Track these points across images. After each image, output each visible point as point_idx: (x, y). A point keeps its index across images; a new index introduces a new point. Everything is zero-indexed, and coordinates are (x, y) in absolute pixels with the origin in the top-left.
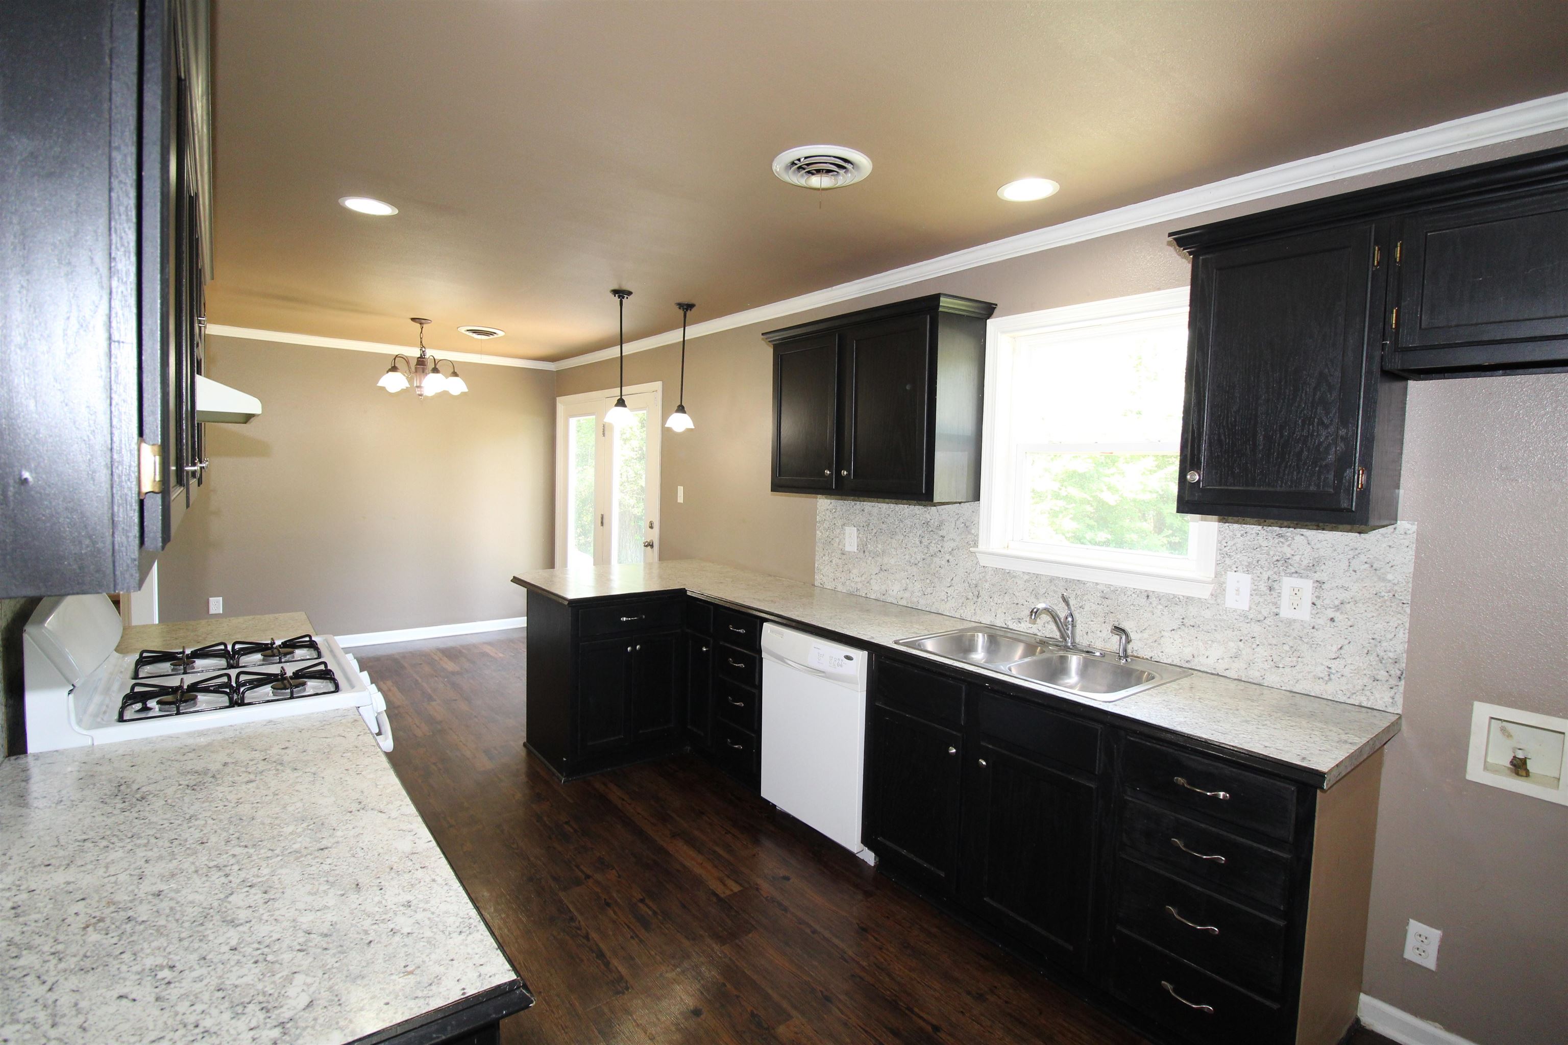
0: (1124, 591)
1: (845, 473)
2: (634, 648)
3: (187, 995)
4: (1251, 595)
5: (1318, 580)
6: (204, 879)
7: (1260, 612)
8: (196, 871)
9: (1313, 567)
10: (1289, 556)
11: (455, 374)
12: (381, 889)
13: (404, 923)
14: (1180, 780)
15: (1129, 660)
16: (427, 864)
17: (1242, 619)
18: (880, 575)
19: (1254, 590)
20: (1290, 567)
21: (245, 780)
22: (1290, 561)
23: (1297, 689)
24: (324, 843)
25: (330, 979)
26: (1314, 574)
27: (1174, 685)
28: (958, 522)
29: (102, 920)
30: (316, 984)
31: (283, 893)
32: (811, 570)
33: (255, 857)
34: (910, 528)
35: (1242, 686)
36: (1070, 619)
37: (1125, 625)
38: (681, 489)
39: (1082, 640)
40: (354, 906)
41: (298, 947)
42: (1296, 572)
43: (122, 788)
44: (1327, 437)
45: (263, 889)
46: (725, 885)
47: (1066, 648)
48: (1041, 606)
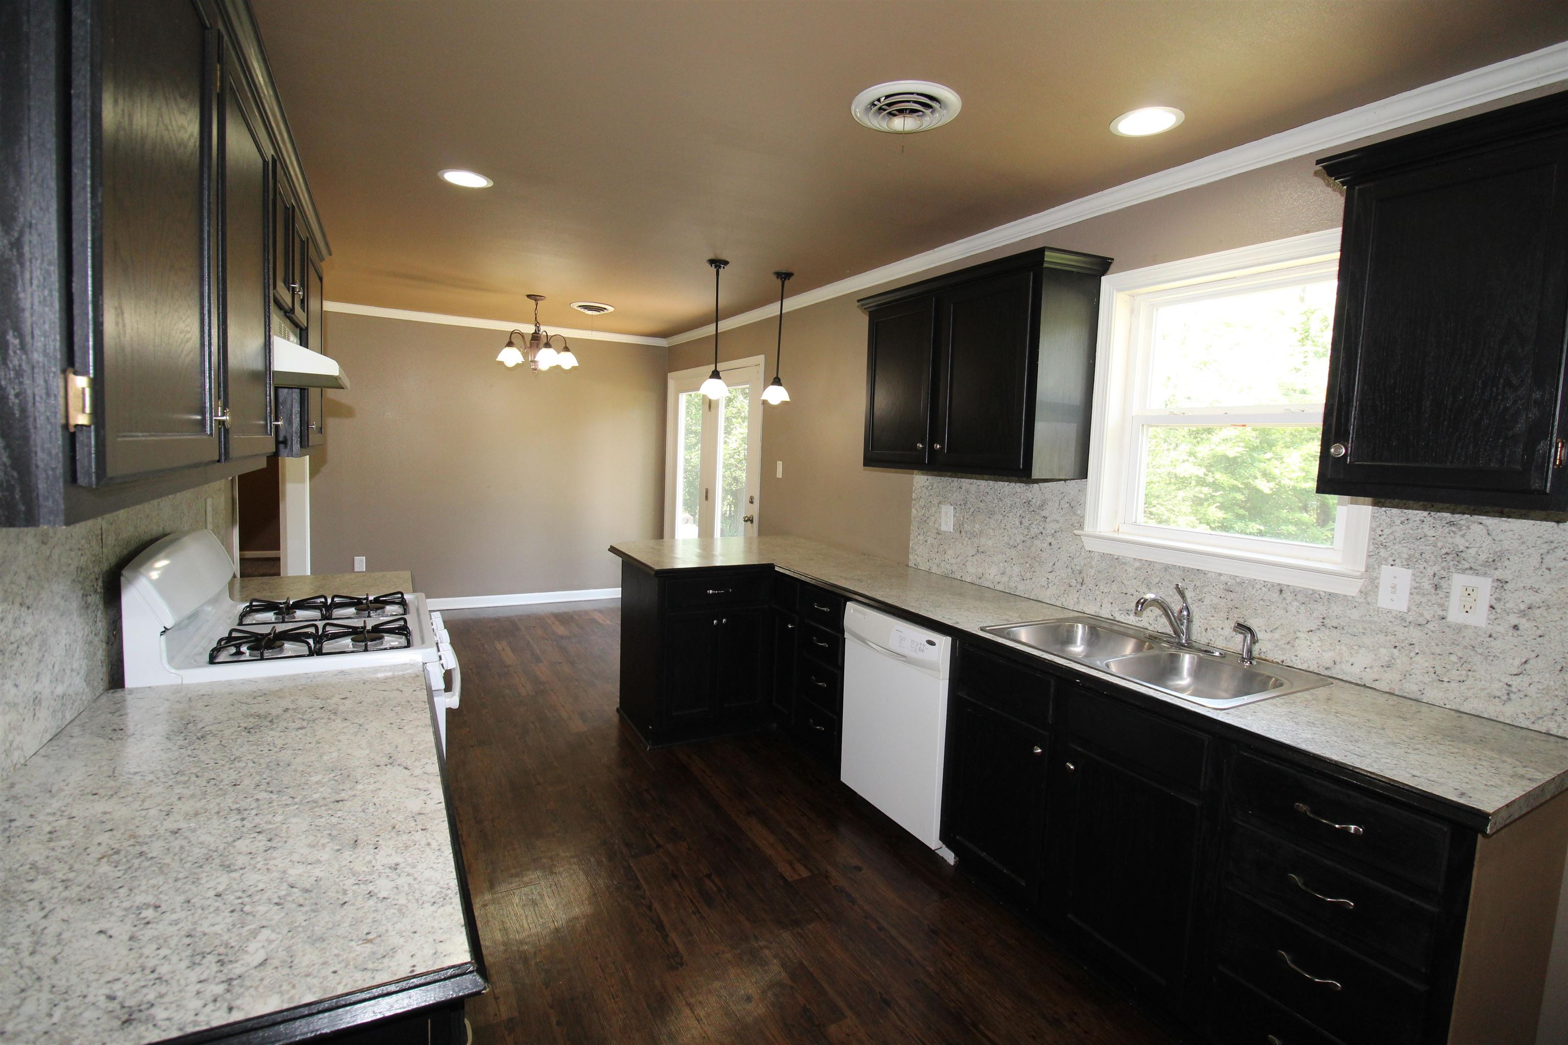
0: (1253, 583)
1: (938, 446)
2: (720, 621)
3: (158, 938)
4: (1411, 594)
5: (1500, 578)
6: (222, 820)
7: (1421, 615)
8: (218, 813)
9: (1494, 562)
10: (1462, 548)
11: (566, 349)
12: (376, 848)
13: (383, 887)
14: (1302, 807)
15: (1254, 663)
16: (428, 827)
17: (1398, 622)
18: (976, 557)
19: (1415, 588)
20: (1463, 562)
21: (298, 726)
22: (1463, 555)
23: (1466, 708)
24: (343, 795)
25: (293, 937)
26: (1493, 571)
27: (1306, 695)
28: (1062, 502)
29: (117, 852)
30: (277, 942)
31: (286, 842)
32: (905, 550)
33: (275, 804)
34: (1010, 507)
35: (1393, 700)
36: (1185, 613)
37: (1253, 623)
38: (780, 465)
39: (1199, 635)
40: (344, 863)
41: (277, 900)
42: (1471, 568)
43: (190, 725)
44: (1515, 402)
45: (269, 837)
46: (794, 869)
47: (1180, 646)
48: (1150, 596)
